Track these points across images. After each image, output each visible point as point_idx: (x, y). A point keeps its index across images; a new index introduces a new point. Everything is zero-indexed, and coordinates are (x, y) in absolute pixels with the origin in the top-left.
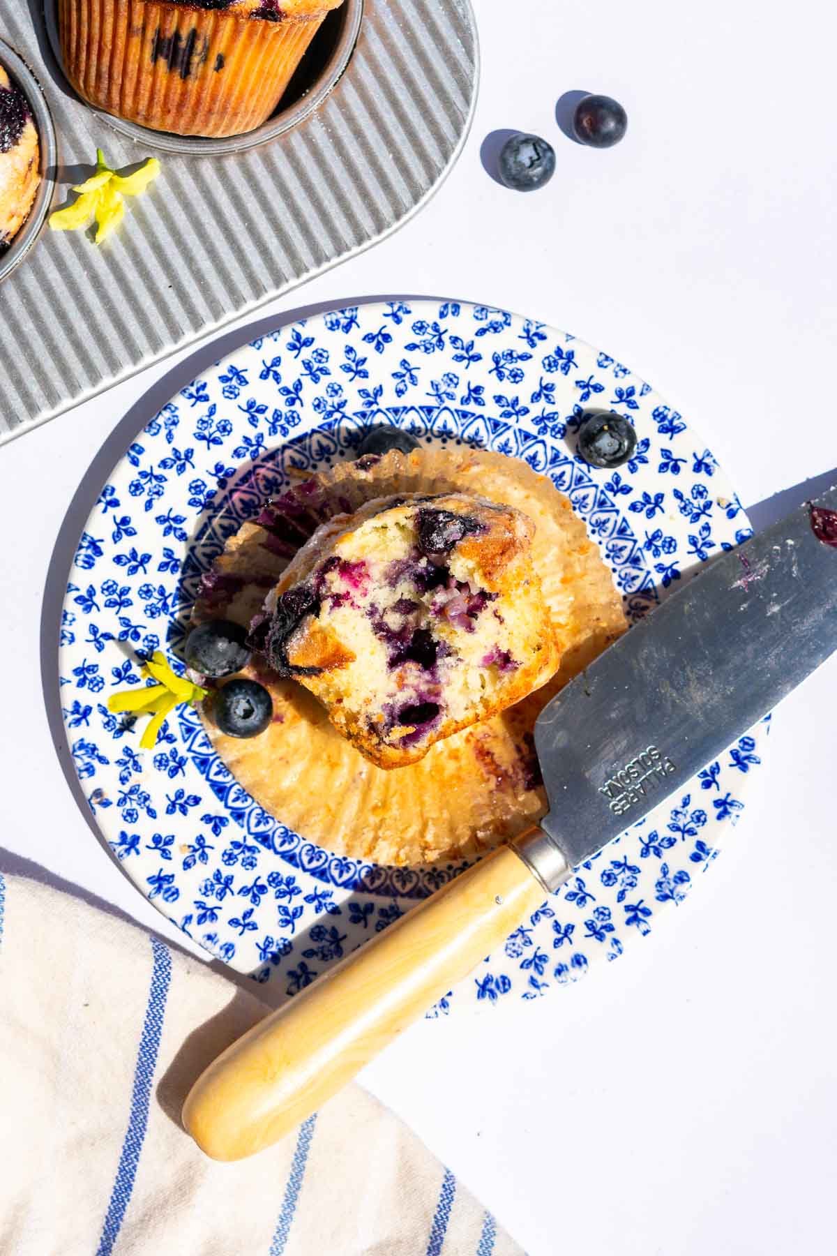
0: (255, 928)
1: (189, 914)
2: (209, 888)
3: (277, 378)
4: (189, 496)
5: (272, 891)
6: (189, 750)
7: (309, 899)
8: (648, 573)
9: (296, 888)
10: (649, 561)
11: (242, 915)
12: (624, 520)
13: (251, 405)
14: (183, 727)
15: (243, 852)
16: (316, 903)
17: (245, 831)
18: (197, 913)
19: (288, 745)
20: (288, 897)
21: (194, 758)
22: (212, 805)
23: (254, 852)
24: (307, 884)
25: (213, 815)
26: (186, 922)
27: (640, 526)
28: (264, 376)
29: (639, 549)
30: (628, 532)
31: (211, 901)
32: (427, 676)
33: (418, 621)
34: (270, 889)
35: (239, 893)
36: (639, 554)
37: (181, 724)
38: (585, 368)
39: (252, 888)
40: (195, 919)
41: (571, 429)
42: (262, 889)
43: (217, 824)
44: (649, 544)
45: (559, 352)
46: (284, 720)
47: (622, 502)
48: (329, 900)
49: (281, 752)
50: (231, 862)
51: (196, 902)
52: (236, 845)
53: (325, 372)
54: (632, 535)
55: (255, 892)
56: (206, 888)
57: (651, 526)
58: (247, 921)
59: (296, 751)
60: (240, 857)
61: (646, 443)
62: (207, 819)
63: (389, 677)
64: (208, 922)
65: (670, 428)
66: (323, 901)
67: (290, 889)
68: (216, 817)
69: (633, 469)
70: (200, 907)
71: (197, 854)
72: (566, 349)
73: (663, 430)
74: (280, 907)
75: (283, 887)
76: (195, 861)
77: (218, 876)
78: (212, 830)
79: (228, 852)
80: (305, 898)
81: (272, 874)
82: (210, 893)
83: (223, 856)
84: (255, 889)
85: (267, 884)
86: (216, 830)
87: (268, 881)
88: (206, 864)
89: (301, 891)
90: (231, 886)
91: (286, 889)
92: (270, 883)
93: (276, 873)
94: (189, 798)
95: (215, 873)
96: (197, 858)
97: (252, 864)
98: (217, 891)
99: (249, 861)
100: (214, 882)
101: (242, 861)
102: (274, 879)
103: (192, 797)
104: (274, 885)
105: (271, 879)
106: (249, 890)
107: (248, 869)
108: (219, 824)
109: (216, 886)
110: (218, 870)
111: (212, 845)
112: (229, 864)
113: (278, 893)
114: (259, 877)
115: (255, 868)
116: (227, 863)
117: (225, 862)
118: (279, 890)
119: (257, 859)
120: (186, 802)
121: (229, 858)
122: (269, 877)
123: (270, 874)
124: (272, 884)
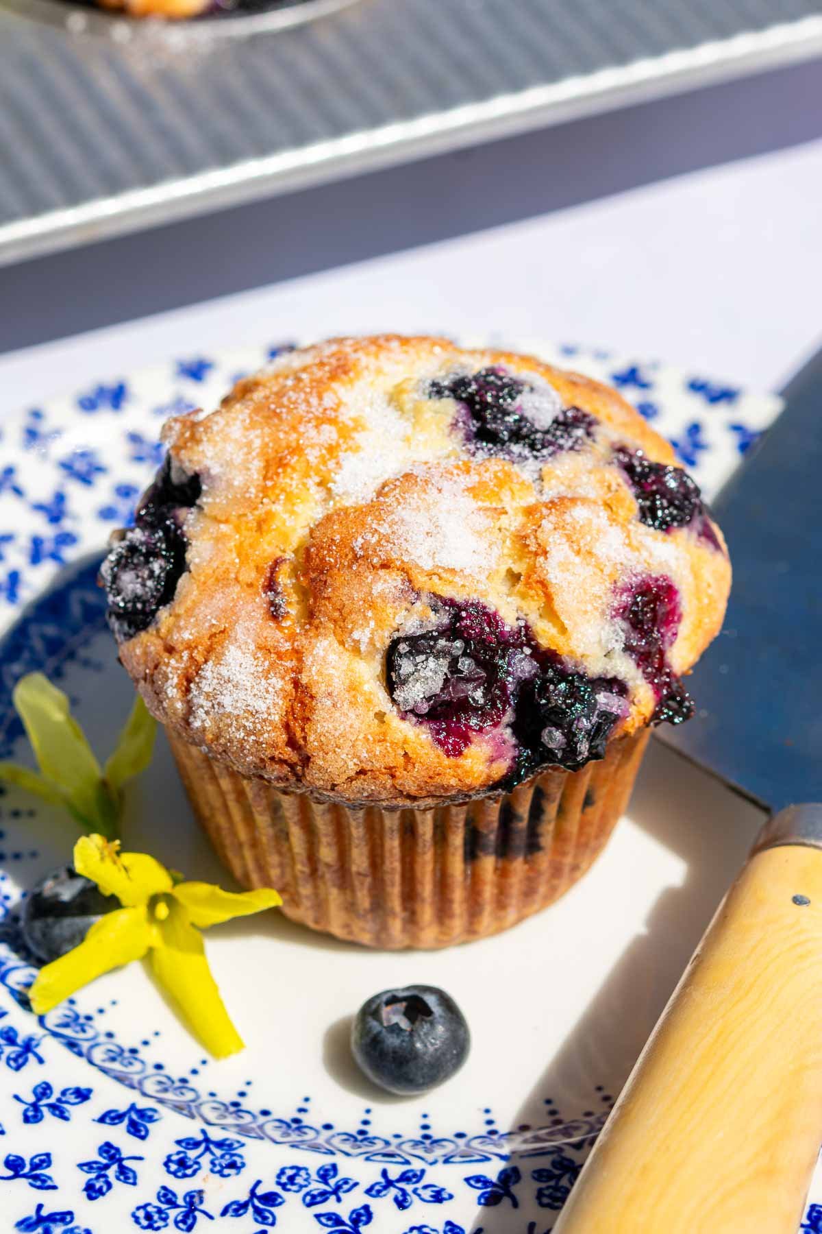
2: (155, 1216)
5: (292, 1201)
9: (346, 1181)
15: (207, 1149)
16: (394, 1192)
17: (199, 1122)
20: (333, 1199)
22: (113, 1095)
23: (231, 1147)
24: (362, 1171)
25: (123, 1108)
34: (285, 1195)
39: (250, 1200)
42: (271, 1199)
43: (138, 1123)
48: (419, 1183)
50: (189, 1172)
52: (189, 1143)
56: (149, 1217)
60: (206, 1160)
62: (111, 1117)
66: (409, 1188)
67: (333, 1185)
68: (130, 1111)
71: (110, 1173)
74: (318, 1216)
75: (316, 1186)
76: (109, 1186)
77: (167, 1196)
78: (129, 1131)
79: (175, 1158)
80: (368, 1191)
81: (282, 1172)
82: (161, 1223)
83: (166, 1164)
84: (256, 1202)
85: (278, 1190)
86: (137, 1130)
87: (279, 1183)
88: (134, 1184)
89: (356, 1184)
90: (201, 1207)
91: (323, 1187)
92: (284, 1186)
93: (292, 1168)
94: (64, 1093)
95: (159, 1193)
96: (112, 1179)
97: (233, 1165)
98: (176, 1218)
99: (224, 1163)
100: (164, 1206)
101: (210, 1166)
102: (289, 1178)
103: (71, 1091)
104: (295, 1188)
105: (284, 1179)
106: (244, 1206)
107: (229, 1175)
108: (139, 1121)
109: (168, 1211)
110: (164, 1188)
111: (137, 1155)
112: (185, 1176)
113: (308, 1199)
114: (259, 1182)
115: (243, 1170)
116: (180, 1174)
117: (174, 1174)
118: (308, 1194)
119: (241, 1156)
120: (59, 1100)
121: (181, 1166)
122: (279, 1176)
123: (278, 1172)
124: (289, 1187)
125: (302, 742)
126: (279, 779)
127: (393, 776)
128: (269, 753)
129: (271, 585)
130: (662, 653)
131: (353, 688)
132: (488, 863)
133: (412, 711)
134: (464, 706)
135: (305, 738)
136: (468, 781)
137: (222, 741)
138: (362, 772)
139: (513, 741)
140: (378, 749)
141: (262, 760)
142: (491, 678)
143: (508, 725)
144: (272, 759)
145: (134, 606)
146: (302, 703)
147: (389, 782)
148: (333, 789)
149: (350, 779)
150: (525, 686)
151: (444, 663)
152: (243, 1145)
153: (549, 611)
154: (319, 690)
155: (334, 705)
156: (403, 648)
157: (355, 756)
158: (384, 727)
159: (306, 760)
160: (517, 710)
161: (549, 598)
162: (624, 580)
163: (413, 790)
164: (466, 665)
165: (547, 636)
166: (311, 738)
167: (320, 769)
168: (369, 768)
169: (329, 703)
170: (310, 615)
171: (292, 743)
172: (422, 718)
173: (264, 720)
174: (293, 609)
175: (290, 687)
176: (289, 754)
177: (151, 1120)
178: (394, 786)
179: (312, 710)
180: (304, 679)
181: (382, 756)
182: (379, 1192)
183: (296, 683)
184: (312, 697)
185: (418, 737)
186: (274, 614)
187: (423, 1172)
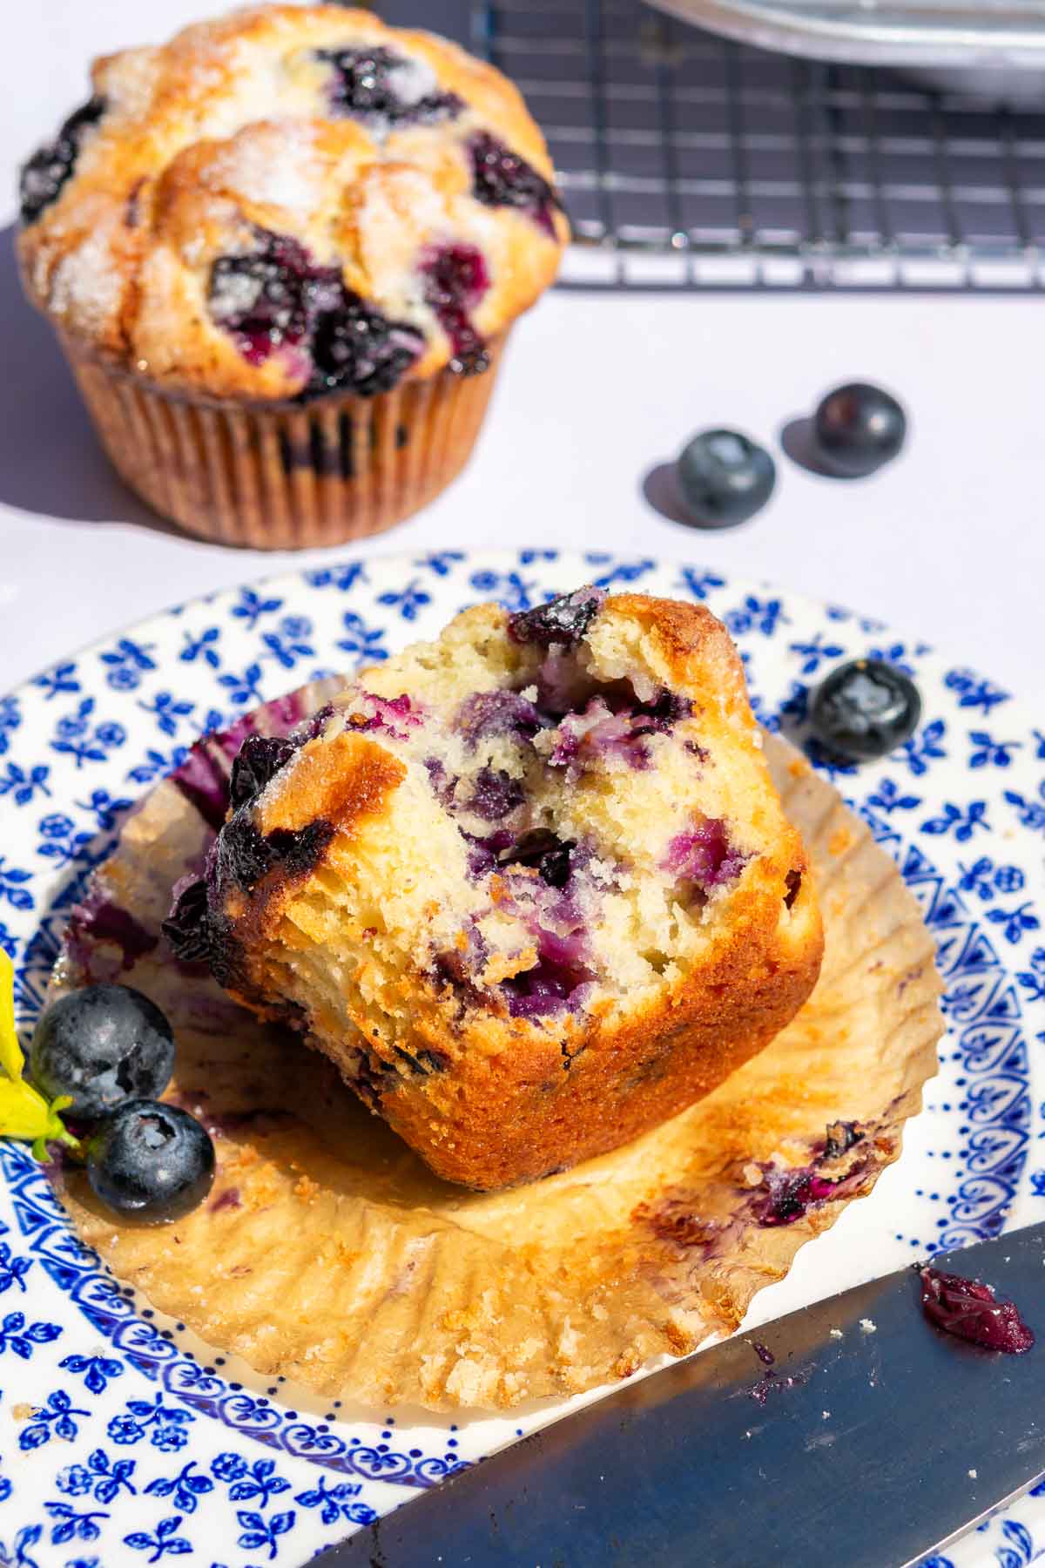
0: (185, 1548)
1: (33, 1523)
2: (79, 1480)
3: (213, 660)
4: (40, 840)
5: (222, 1488)
6: (36, 1247)
7: (305, 1499)
8: (975, 926)
9: (279, 1479)
10: (973, 907)
11: (155, 1527)
12: (913, 849)
13: (162, 701)
14: (23, 1211)
15: (156, 1419)
16: (324, 1505)
17: (159, 1386)
18: (49, 1523)
19: (252, 1244)
20: (260, 1497)
21: (44, 1262)
22: (84, 1339)
23: (180, 1420)
24: (300, 1474)
25: (88, 1356)
26: (26, 1540)
27: (946, 856)
28: (189, 655)
29: (952, 891)
30: (924, 867)
31: (84, 1503)
32: (551, 896)
33: (526, 819)
34: (216, 1482)
35: (148, 1490)
36: (951, 899)
37: (17, 1204)
38: (803, 623)
39: (178, 1481)
40: (47, 1535)
41: (791, 719)
42: (201, 1484)
43: (97, 1373)
44: (969, 881)
45: (753, 604)
46: (241, 1200)
47: (905, 823)
48: (352, 1500)
49: (236, 1256)
50: (130, 1438)
51: (48, 1505)
52: (140, 1407)
53: (306, 651)
54: (932, 870)
55: (188, 1488)
56: (72, 1480)
57: (969, 853)
58: (166, 1538)
59: (268, 1249)
60: (150, 1430)
61: (939, 727)
62: (74, 1363)
63: (474, 886)
64: (76, 1539)
65: (980, 697)
66: (340, 1503)
67: (265, 1482)
68: (95, 1359)
69: (918, 768)
70: (59, 1512)
71: (52, 1425)
72: (764, 597)
73: (968, 702)
74: (240, 1514)
75: (248, 1479)
76: (47, 1435)
77: (99, 1460)
78: (86, 1383)
79: (121, 1420)
80: (298, 1499)
81: (221, 1458)
82: (82, 1489)
83: (110, 1426)
84: (184, 1484)
85: (210, 1475)
86: (95, 1383)
87: (213, 1469)
88: (72, 1440)
89: (288, 1486)
90: (129, 1479)
91: (255, 1482)
92: (217, 1473)
93: (231, 1456)
94: (33, 1327)
95: (91, 1456)
96: (52, 1430)
97: (175, 1441)
98: (98, 1486)
99: (168, 1436)
100: (91, 1471)
101: (152, 1436)
102: (226, 1466)
103: (41, 1327)
104: (227, 1477)
105: (219, 1466)
106: (169, 1487)
107: (167, 1450)
108: (101, 1372)
109: (94, 1477)
110: (100, 1452)
111: (85, 1409)
112: (125, 1442)
113: (236, 1491)
114: (193, 1464)
115: (183, 1448)
116: (120, 1439)
117: (115, 1438)
118: (238, 1486)
119: (185, 1433)
120: (26, 1335)
121: (124, 1431)
122: (215, 1462)
123: (216, 1457)
124: (222, 1474)
125: (130, 333)
126: (112, 365)
127: (200, 375)
128: (105, 340)
129: (133, 197)
131: (178, 293)
133: (226, 322)
134: (270, 323)
135: (133, 330)
136: (265, 389)
138: (175, 368)
139: (311, 362)
140: (190, 348)
142: (297, 303)
143: (306, 347)
146: (135, 300)
147: (198, 379)
148: (151, 381)
149: (165, 373)
150: (325, 315)
151: (258, 284)
152: (193, 1419)
153: (358, 259)
155: (160, 306)
156: (226, 266)
158: (198, 331)
159: (132, 349)
161: (358, 243)
163: (217, 390)
164: (277, 290)
165: (353, 277)
166: (137, 332)
168: (181, 364)
169: (156, 302)
170: (156, 228)
171: (123, 334)
172: (233, 329)
174: (145, 220)
175: (127, 286)
176: (120, 345)
177: (112, 1373)
178: (200, 383)
179: (142, 306)
180: (140, 281)
181: (191, 356)
182: (309, 1501)
183: (133, 284)
184: (143, 297)
185: (227, 347)
186: (129, 222)
187: (359, 1488)
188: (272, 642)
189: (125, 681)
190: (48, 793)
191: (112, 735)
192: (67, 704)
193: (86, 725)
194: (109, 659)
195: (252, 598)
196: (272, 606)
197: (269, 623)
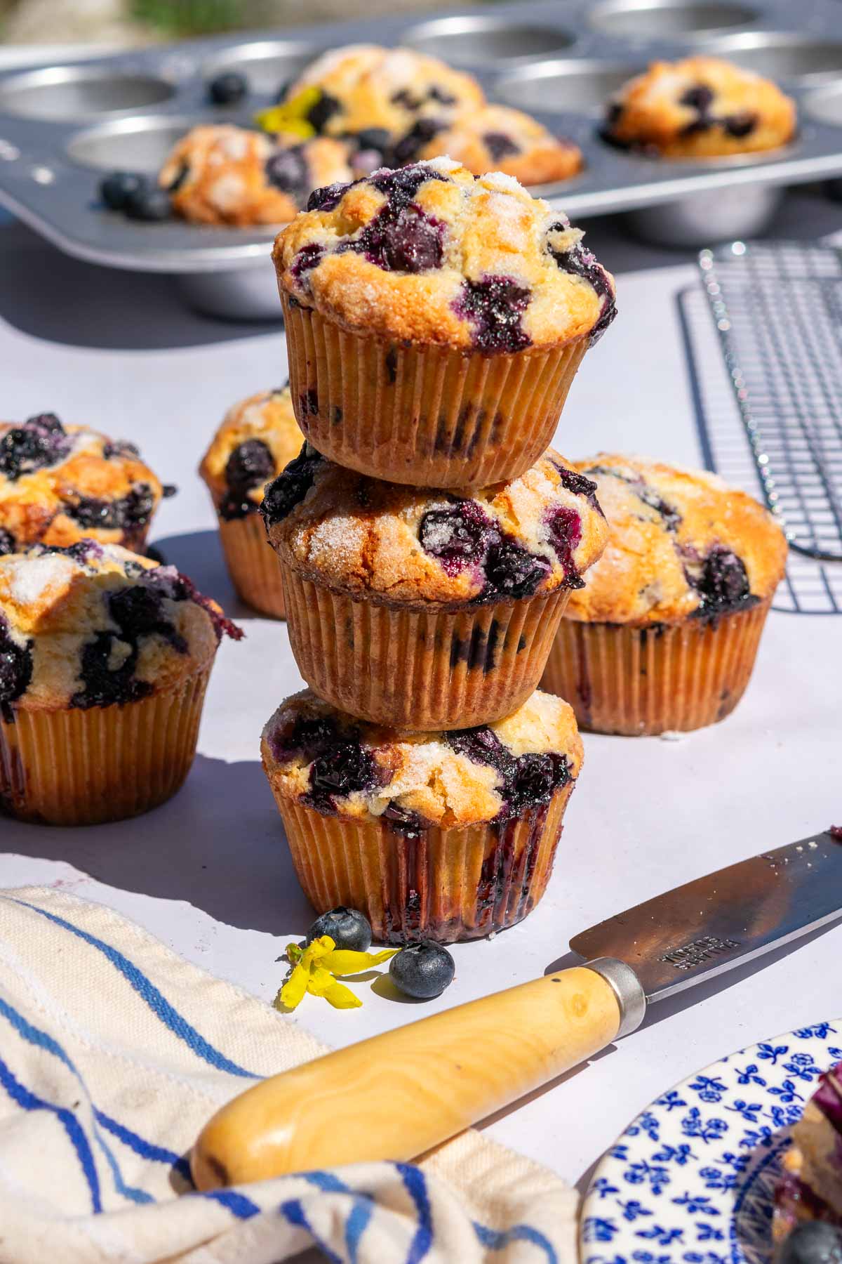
13: (740, 1105)
28: (744, 1081)
125: (370, 563)
126: (355, 587)
127: (418, 585)
128: (351, 570)
130: (569, 550)
131: (401, 537)
132: (463, 665)
133: (432, 551)
134: (460, 552)
135: (372, 561)
136: (459, 592)
137: (326, 565)
138: (401, 581)
139: (484, 576)
140: (411, 568)
141: (348, 574)
142: (476, 536)
143: (482, 566)
144: (353, 573)
145: (281, 507)
146: (372, 542)
147: (416, 588)
148: (384, 592)
149: (394, 586)
150: (493, 546)
151: (451, 530)
153: (511, 514)
154: (383, 536)
155: (390, 544)
156: (430, 517)
157: (399, 572)
158: (416, 557)
159: (372, 574)
160: (488, 558)
161: (510, 506)
162: (551, 506)
163: (428, 594)
164: (462, 531)
165: (508, 526)
166: (376, 560)
167: (379, 579)
168: (405, 578)
169: (387, 542)
171: (365, 565)
172: (437, 555)
173: (351, 551)
175: (366, 535)
176: (363, 572)
178: (418, 591)
179: (378, 545)
180: (375, 531)
181: (412, 572)
183: (370, 533)
184: (378, 539)
185: (434, 565)
188: (791, 1068)
189: (712, 1098)
190: (696, 1158)
191: (719, 1126)
192: (682, 1113)
193: (700, 1122)
194: (694, 1087)
195: (768, 1048)
196: (784, 1050)
197: (784, 1059)
